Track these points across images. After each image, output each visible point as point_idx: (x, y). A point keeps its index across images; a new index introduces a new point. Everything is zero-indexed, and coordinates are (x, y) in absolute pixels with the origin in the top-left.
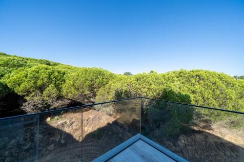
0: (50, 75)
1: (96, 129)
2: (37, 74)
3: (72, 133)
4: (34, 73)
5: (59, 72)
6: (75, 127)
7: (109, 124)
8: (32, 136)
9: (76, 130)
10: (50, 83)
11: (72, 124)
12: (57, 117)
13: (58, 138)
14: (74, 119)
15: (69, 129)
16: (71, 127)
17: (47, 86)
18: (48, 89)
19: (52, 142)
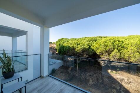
0: (113, 43)
2: (106, 44)
4: (104, 43)
5: (118, 41)
10: (114, 49)
11: (129, 83)
12: (114, 72)
13: (118, 88)
14: (132, 80)
15: (127, 86)
16: (129, 85)
17: (113, 51)
18: (113, 52)
19: (114, 88)
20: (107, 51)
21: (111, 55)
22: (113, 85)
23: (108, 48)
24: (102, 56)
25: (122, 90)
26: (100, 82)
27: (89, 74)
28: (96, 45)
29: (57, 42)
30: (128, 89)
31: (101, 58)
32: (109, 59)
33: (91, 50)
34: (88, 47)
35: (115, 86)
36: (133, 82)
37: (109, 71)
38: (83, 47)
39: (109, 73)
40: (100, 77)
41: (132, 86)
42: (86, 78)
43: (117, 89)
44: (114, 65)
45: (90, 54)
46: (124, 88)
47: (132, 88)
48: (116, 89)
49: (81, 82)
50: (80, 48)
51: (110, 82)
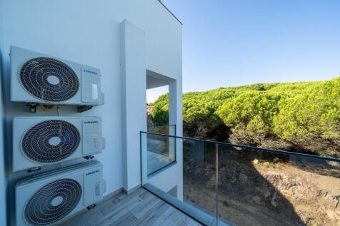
0: (256, 103)
4: (239, 103)
5: (270, 97)
11: (292, 185)
12: (267, 163)
13: (267, 194)
14: (298, 179)
15: (286, 191)
16: (291, 189)
17: (252, 118)
19: (259, 194)
20: (241, 120)
22: (258, 189)
25: (273, 199)
26: (233, 182)
27: (212, 166)
29: (156, 102)
30: (287, 196)
31: (231, 133)
33: (214, 117)
34: (206, 112)
36: (300, 183)
37: (256, 162)
38: (196, 112)
39: (252, 166)
40: (233, 173)
41: (296, 191)
42: (203, 174)
43: (264, 197)
45: (214, 126)
46: (279, 194)
47: (296, 195)
48: (262, 196)
49: (194, 180)
50: (190, 114)
51: (252, 182)
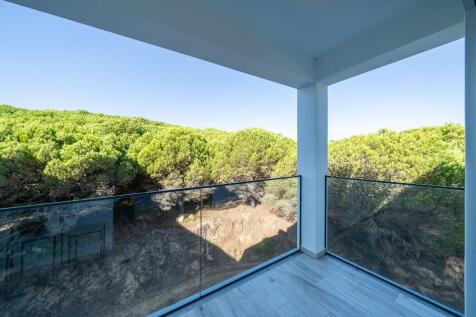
0: (191, 144)
1: (260, 240)
2: (175, 144)
3: (220, 245)
4: (171, 142)
5: (199, 138)
6: (223, 235)
7: (281, 232)
8: (165, 244)
9: (225, 240)
10: (193, 157)
11: (217, 229)
12: (191, 216)
14: (219, 220)
17: (190, 163)
18: (192, 167)
20: (176, 165)
21: (188, 174)
22: (191, 252)
23: (181, 156)
24: (165, 182)
25: (207, 253)
26: (162, 263)
28: (146, 149)
31: (161, 187)
32: (183, 185)
33: (128, 164)
34: (114, 155)
35: (195, 252)
36: (221, 223)
37: (181, 219)
38: (92, 153)
39: (180, 227)
40: (158, 250)
44: (191, 200)
46: (210, 245)
50: (77, 159)
51: (185, 247)
